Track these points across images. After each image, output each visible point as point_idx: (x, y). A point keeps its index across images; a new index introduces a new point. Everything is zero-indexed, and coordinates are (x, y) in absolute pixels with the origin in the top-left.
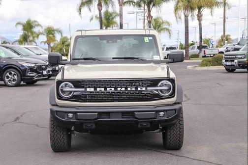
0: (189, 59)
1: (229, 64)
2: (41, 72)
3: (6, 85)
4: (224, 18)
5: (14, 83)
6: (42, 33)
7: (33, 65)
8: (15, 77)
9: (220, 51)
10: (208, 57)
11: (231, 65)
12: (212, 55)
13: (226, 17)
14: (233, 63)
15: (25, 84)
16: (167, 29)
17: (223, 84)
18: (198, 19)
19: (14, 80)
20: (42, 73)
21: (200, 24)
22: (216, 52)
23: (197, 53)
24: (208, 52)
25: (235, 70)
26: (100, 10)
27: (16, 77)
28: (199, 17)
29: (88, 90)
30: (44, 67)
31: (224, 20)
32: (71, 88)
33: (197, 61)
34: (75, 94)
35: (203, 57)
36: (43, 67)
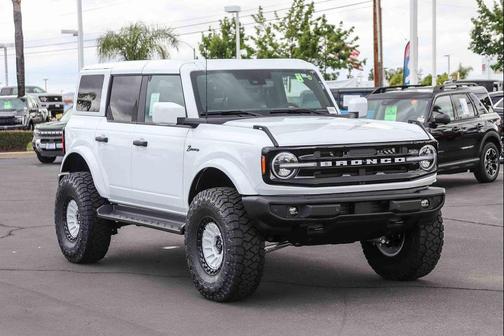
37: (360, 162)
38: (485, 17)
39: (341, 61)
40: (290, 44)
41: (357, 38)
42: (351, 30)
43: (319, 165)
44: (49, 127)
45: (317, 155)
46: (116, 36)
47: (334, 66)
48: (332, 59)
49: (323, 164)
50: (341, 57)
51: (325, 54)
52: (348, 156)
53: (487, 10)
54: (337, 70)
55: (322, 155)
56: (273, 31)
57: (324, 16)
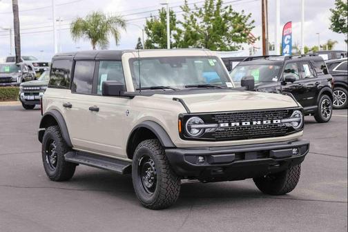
29: (222, 125)
32: (200, 123)
34: (207, 131)
38: (341, 7)
39: (243, 37)
40: (207, 26)
41: (253, 22)
42: (249, 16)
44: (31, 84)
46: (83, 21)
47: (237, 41)
48: (237, 37)
50: (242, 35)
51: (232, 33)
53: (342, 3)
54: (239, 44)
56: (195, 17)
57: (231, 6)
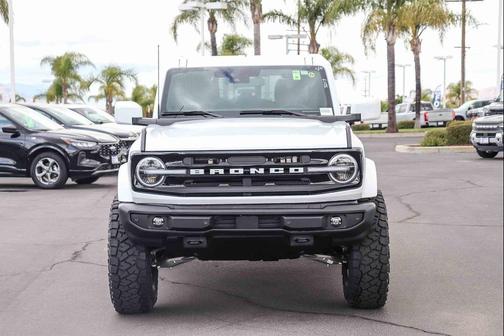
0: (397, 131)
1: (485, 141)
2: (108, 158)
3: (37, 186)
4: (463, 47)
5: (54, 181)
6: (97, 80)
7: (91, 145)
8: (55, 168)
9: (456, 114)
10: (432, 126)
11: (490, 144)
12: (441, 123)
13: (466, 45)
14: (493, 140)
15: (74, 183)
16: (349, 71)
17: (478, 183)
18: (413, 50)
19: (52, 176)
20: (110, 161)
21: (417, 60)
22: (449, 116)
23: (411, 119)
24: (433, 116)
25: (496, 153)
26: (213, 32)
27: (57, 170)
28: (415, 46)
30: (113, 148)
31: (463, 52)
33: (412, 135)
35: (423, 127)
36: (111, 148)
37: (241, 171)
43: (188, 172)
45: (188, 161)
49: (193, 172)
52: (226, 164)
55: (195, 162)
